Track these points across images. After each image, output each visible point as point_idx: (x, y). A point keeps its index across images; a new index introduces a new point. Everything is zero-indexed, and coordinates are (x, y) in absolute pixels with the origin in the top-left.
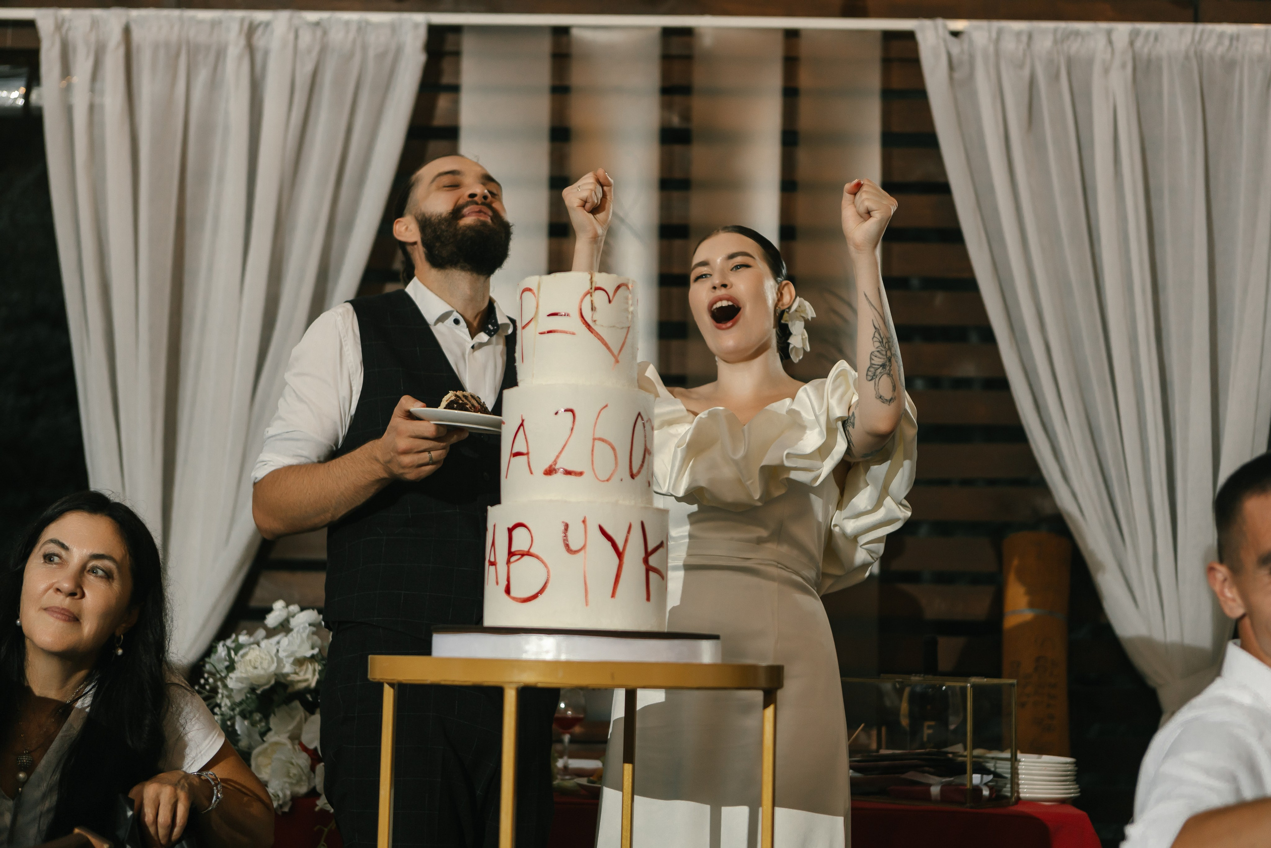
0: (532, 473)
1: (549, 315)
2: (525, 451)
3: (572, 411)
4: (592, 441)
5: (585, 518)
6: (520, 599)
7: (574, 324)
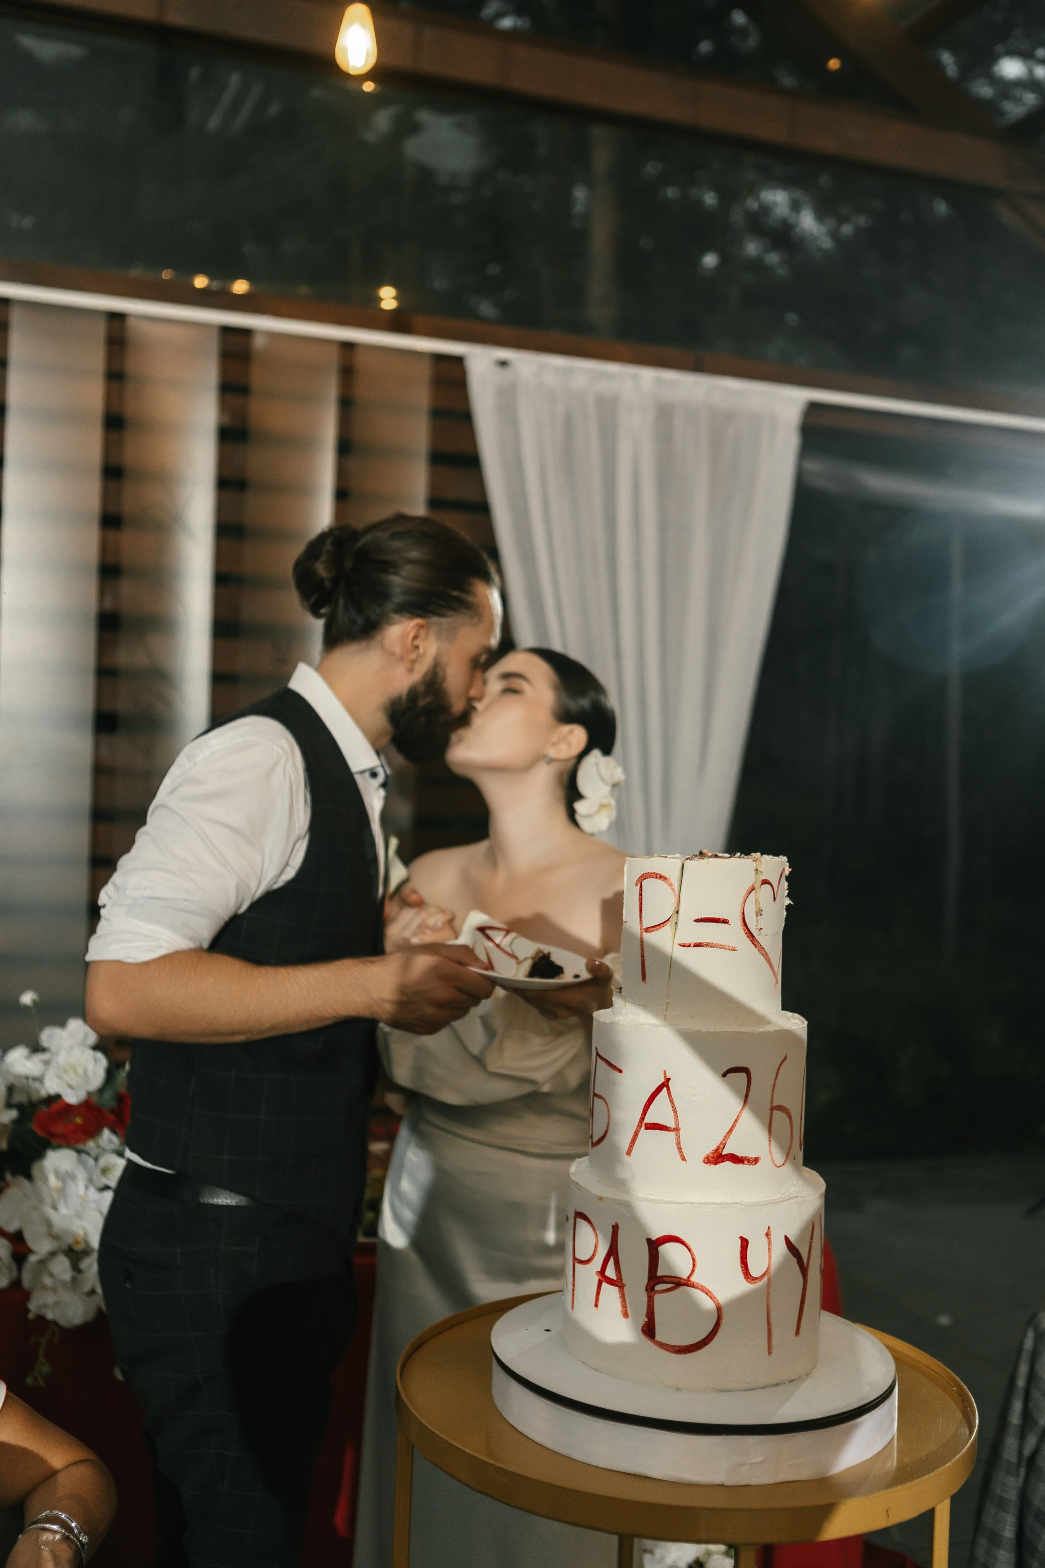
0: (684, 1159)
1: (696, 921)
2: (672, 1125)
3: (745, 1070)
4: (769, 1111)
5: (769, 1227)
6: (673, 1346)
7: (733, 934)
